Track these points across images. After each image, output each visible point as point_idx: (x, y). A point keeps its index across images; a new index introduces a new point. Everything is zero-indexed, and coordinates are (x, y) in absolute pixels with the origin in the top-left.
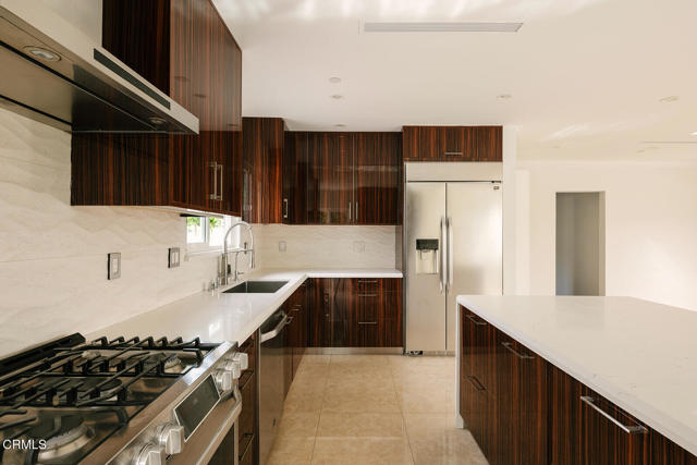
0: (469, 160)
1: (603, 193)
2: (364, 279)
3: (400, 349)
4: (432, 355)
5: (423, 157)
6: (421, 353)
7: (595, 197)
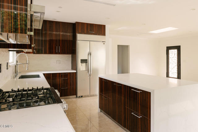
0: (96, 34)
1: (129, 46)
2: (63, 73)
3: (75, 96)
4: (85, 96)
5: (82, 32)
6: (82, 96)
7: (127, 47)
